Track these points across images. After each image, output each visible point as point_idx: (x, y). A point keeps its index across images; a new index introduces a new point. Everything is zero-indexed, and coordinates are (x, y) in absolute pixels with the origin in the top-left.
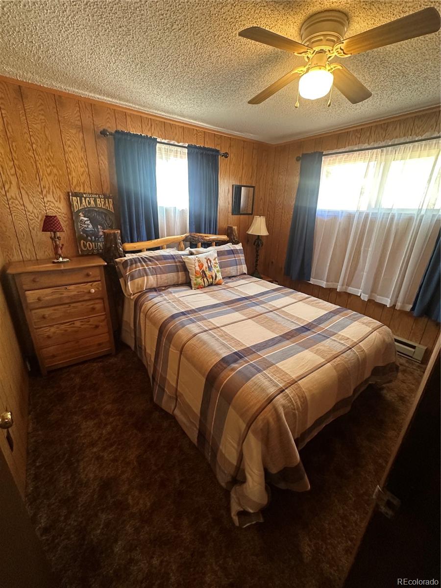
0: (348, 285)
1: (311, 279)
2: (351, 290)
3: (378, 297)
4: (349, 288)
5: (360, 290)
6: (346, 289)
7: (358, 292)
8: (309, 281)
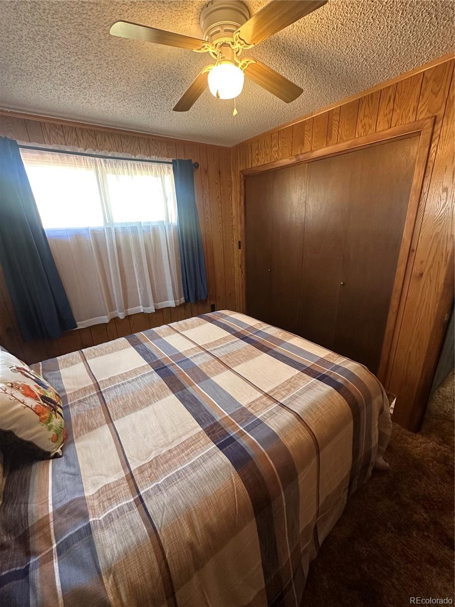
0: (126, 308)
1: (78, 323)
2: (132, 311)
3: (159, 304)
4: (129, 310)
5: (141, 306)
6: (127, 312)
7: (140, 309)
8: (77, 327)
